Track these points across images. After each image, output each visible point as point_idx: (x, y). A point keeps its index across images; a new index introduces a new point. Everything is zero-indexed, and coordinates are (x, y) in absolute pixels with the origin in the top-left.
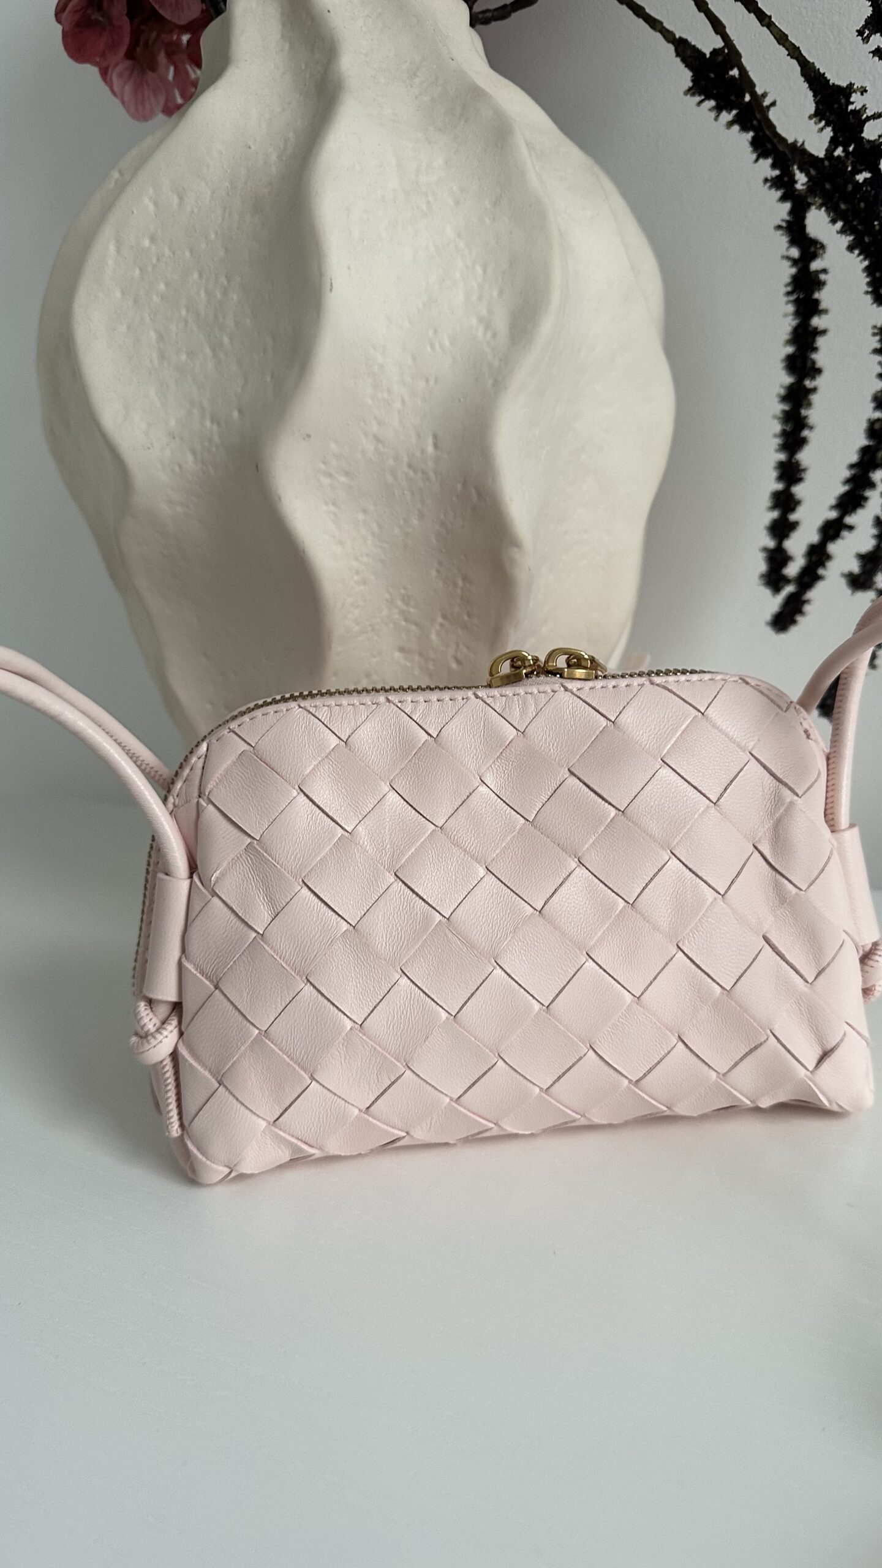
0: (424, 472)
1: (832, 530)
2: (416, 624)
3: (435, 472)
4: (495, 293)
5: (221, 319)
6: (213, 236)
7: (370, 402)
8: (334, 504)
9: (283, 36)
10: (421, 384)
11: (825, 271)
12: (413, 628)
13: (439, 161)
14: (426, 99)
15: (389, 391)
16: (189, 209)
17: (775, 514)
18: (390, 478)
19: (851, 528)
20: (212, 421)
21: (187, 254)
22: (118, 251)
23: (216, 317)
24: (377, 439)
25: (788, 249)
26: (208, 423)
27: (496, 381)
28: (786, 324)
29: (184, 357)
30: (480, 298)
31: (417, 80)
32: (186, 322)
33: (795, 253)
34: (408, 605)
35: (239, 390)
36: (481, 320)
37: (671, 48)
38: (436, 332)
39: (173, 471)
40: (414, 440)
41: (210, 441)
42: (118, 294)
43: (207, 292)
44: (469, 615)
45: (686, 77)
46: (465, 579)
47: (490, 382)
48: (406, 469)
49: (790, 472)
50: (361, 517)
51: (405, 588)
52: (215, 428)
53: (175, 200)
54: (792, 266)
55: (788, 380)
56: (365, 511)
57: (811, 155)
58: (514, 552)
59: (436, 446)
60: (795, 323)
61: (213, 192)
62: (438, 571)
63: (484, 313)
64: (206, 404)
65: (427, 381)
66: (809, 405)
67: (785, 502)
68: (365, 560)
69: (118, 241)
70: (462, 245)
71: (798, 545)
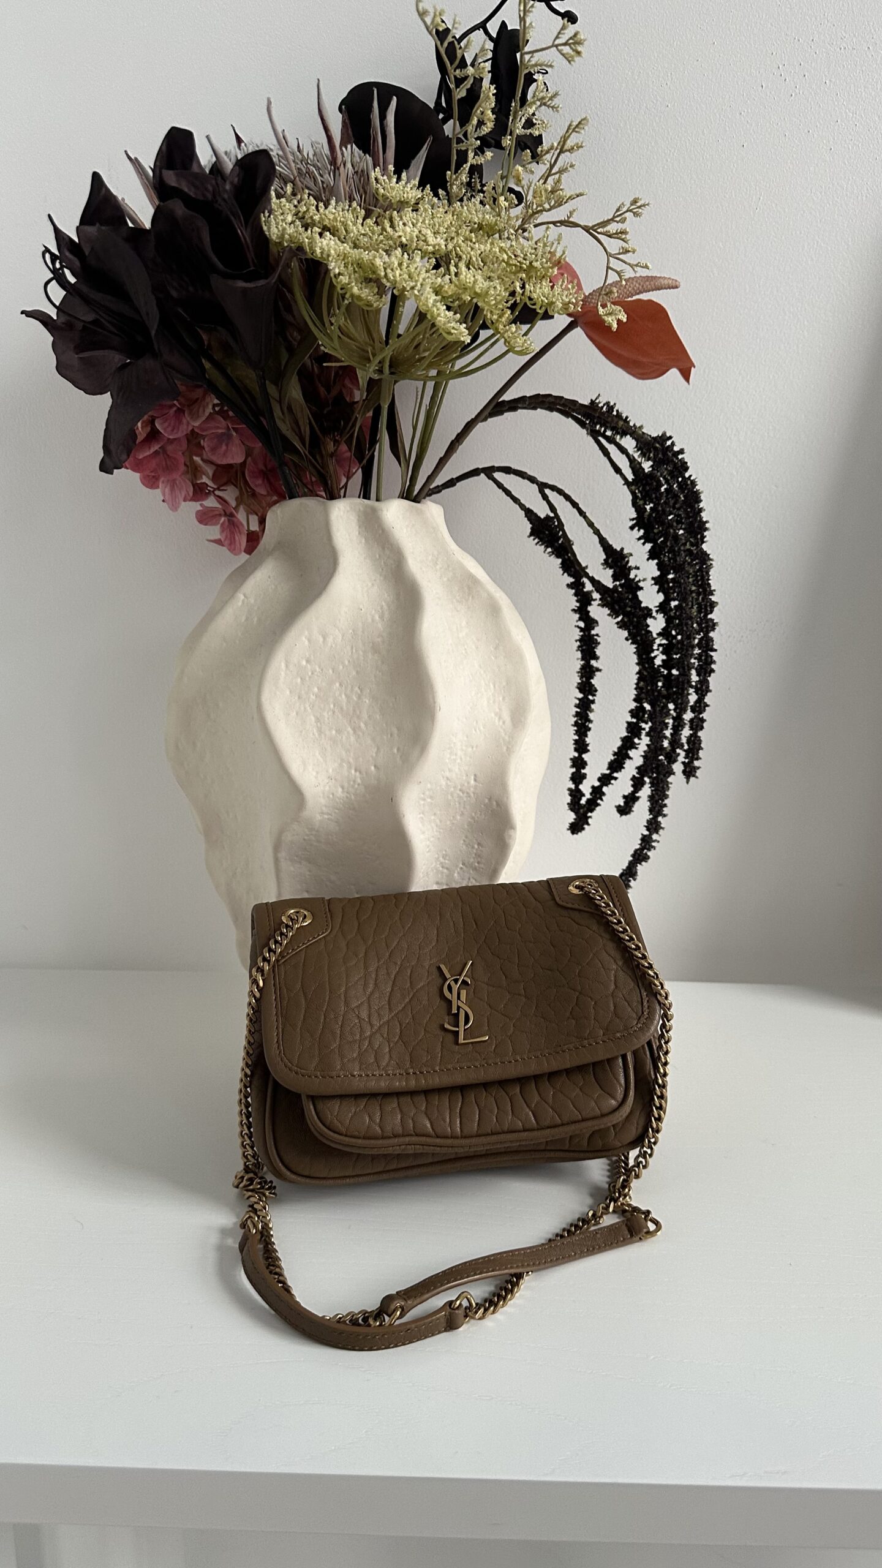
0: (467, 793)
1: (605, 780)
2: (447, 869)
3: (474, 793)
4: (501, 699)
5: (358, 713)
6: (347, 663)
7: (447, 761)
8: (423, 813)
9: (359, 533)
10: (470, 749)
11: (597, 635)
12: (445, 871)
13: (464, 624)
14: (445, 579)
15: (456, 755)
16: (329, 644)
17: (574, 770)
18: (450, 797)
19: (616, 779)
20: (356, 771)
21: (331, 671)
22: (287, 666)
23: (354, 711)
24: (448, 779)
25: (577, 621)
26: (353, 772)
27: (508, 747)
28: (578, 664)
29: (334, 732)
30: (494, 702)
31: (438, 567)
32: (334, 712)
33: (582, 624)
34: (445, 859)
35: (374, 755)
36: (496, 714)
37: (523, 512)
38: (477, 722)
39: (328, 797)
40: (464, 778)
41: (354, 781)
42: (288, 692)
43: (346, 695)
44: (478, 863)
45: (528, 526)
46: (479, 844)
47: (505, 748)
48: (458, 792)
49: (581, 746)
50: (433, 817)
51: (446, 851)
52: (358, 774)
53: (321, 639)
54: (581, 631)
55: (581, 696)
56: (435, 814)
57: (603, 585)
58: (511, 832)
59: (475, 780)
60: (582, 662)
61: (343, 636)
62: (464, 841)
63: (497, 710)
64: (351, 760)
65: (472, 748)
66: (592, 711)
67: (579, 764)
68: (432, 839)
69: (287, 661)
70: (482, 672)
71: (586, 788)
